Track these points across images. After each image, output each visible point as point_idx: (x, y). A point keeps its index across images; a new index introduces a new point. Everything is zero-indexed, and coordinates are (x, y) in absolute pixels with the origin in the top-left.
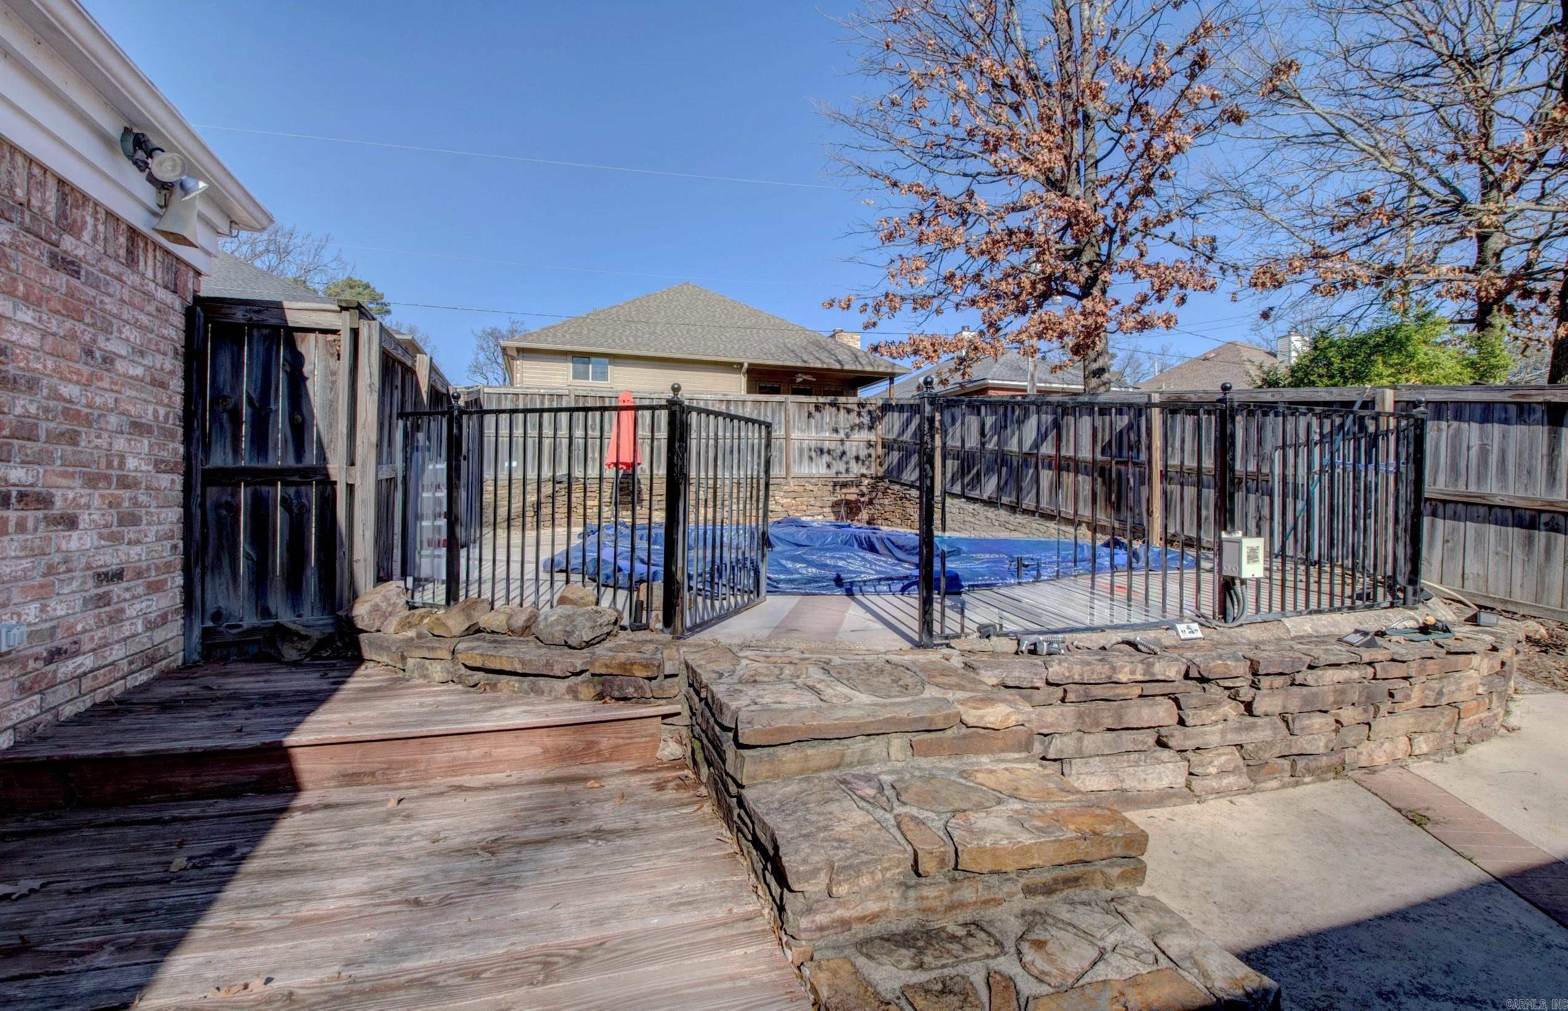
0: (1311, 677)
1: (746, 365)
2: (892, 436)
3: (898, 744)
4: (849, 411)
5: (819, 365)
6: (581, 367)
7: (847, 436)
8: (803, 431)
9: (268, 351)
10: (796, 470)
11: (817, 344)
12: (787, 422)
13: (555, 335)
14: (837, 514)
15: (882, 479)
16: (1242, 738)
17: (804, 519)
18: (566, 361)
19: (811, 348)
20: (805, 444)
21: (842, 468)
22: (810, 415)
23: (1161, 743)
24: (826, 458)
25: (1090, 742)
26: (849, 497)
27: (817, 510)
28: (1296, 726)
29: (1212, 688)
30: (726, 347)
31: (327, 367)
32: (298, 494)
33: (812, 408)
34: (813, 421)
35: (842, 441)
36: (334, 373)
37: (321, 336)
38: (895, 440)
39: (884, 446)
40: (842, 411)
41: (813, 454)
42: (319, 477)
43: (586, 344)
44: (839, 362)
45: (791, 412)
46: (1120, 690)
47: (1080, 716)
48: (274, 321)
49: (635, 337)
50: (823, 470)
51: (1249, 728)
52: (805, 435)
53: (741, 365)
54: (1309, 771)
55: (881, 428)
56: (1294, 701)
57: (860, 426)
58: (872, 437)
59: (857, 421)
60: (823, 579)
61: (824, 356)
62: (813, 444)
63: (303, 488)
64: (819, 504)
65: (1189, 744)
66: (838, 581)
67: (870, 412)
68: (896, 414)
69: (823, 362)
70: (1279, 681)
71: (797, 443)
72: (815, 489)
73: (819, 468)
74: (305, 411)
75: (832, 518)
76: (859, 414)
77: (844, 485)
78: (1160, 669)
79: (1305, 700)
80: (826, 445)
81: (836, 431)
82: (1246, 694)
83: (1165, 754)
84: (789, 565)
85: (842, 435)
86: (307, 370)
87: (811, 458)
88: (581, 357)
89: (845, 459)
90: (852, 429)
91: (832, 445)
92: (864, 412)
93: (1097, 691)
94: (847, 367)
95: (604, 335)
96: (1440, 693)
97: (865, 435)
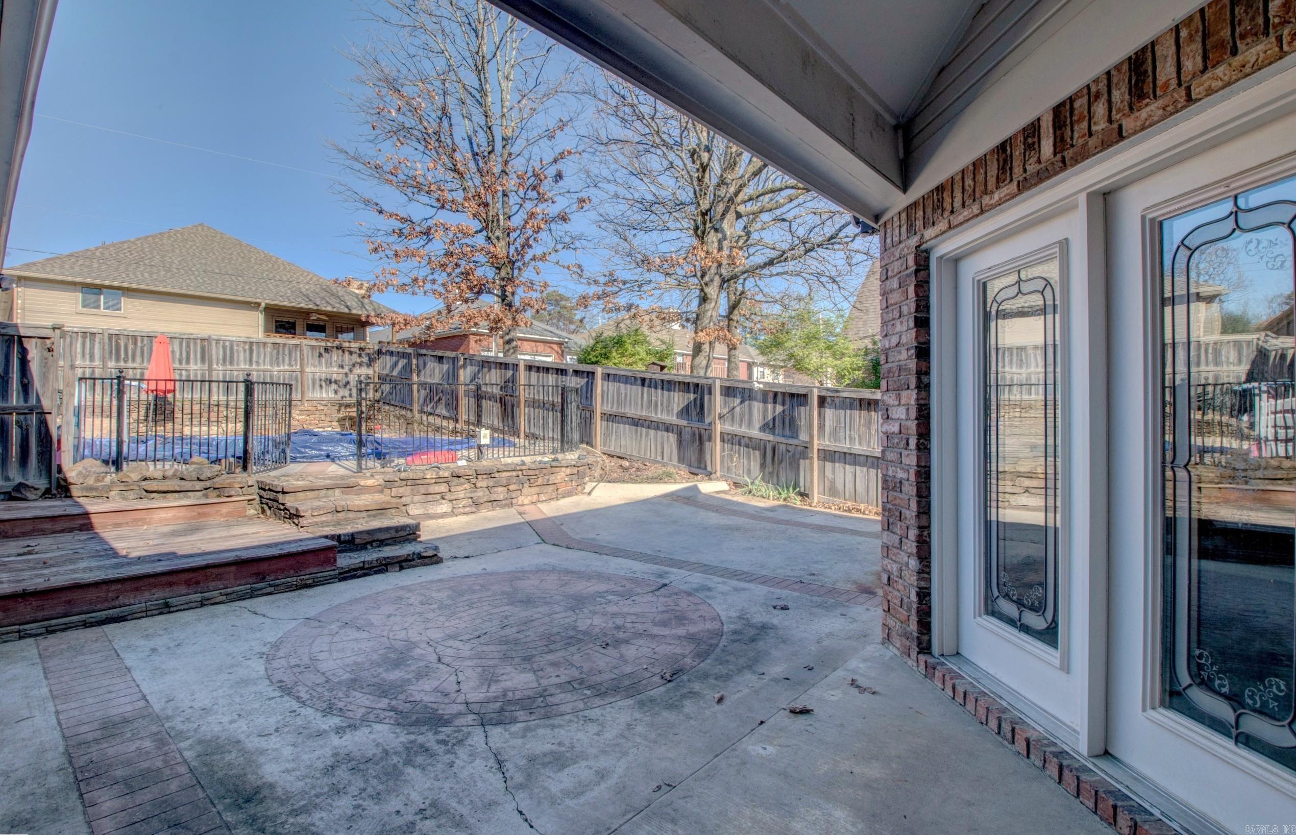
0: (497, 475)
1: (263, 305)
2: (385, 372)
3: (337, 492)
4: (351, 353)
5: (329, 309)
6: (92, 298)
7: (351, 371)
8: (315, 366)
9: (8, 347)
10: (309, 395)
11: (327, 290)
12: (302, 360)
13: (62, 267)
14: (342, 426)
15: (378, 401)
16: (472, 495)
17: (316, 430)
18: (75, 291)
19: (323, 294)
20: (317, 377)
21: (347, 393)
22: (320, 355)
23: (443, 498)
24: (334, 386)
25: (416, 498)
26: (351, 414)
27: (326, 424)
28: (492, 491)
29: (461, 480)
30: (243, 287)
31: (42, 355)
32: (26, 419)
33: (322, 351)
34: (323, 360)
35: (346, 374)
36: (46, 359)
37: (39, 340)
38: (387, 375)
39: (379, 378)
40: (347, 353)
41: (324, 384)
42: (39, 411)
43: (99, 277)
44: (347, 307)
45: (305, 352)
46: (427, 481)
47: (412, 490)
48: (12, 333)
49: (151, 275)
50: (332, 395)
51: (474, 492)
52: (317, 369)
53: (259, 304)
54: (498, 506)
55: (377, 366)
56: (491, 483)
57: (361, 364)
58: (370, 372)
59: (359, 360)
60: (320, 456)
61: (333, 301)
62: (323, 376)
63: (29, 416)
64: (328, 419)
65: (453, 498)
66: (328, 456)
67: (368, 354)
68: (388, 357)
69: (334, 307)
70: (485, 476)
71: (310, 375)
72: (326, 408)
73: (328, 394)
74: (29, 377)
75: (339, 429)
76: (360, 355)
77: (347, 406)
78: (441, 473)
79: (495, 482)
80: (335, 376)
81: (342, 367)
82: (473, 481)
83: (444, 501)
84: (303, 450)
85: (346, 370)
86: (29, 357)
87: (321, 386)
88: (92, 289)
89: (348, 387)
90: (354, 365)
91: (339, 378)
92: (363, 354)
93: (419, 482)
94: (354, 312)
95: (117, 269)
96: (548, 480)
97: (364, 371)
